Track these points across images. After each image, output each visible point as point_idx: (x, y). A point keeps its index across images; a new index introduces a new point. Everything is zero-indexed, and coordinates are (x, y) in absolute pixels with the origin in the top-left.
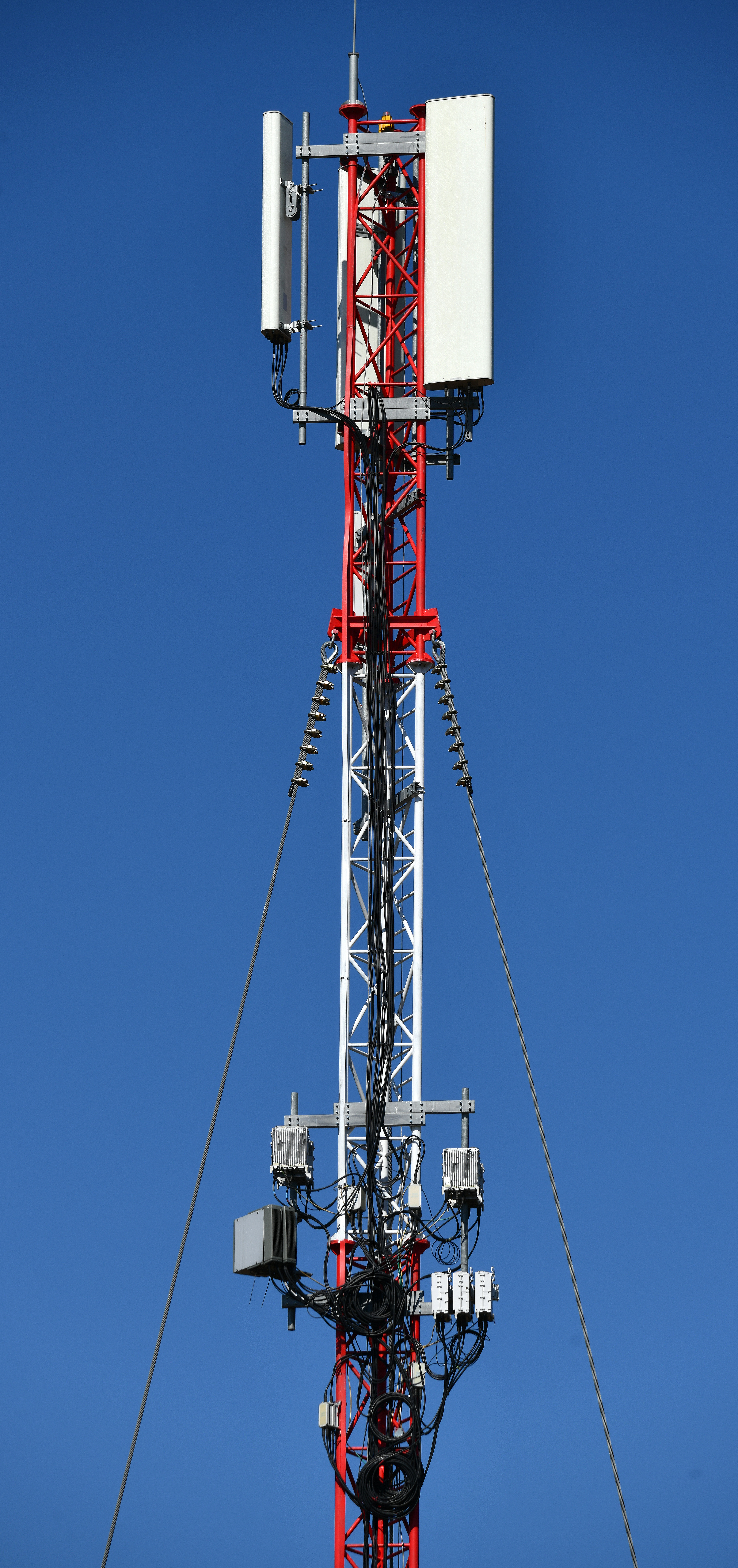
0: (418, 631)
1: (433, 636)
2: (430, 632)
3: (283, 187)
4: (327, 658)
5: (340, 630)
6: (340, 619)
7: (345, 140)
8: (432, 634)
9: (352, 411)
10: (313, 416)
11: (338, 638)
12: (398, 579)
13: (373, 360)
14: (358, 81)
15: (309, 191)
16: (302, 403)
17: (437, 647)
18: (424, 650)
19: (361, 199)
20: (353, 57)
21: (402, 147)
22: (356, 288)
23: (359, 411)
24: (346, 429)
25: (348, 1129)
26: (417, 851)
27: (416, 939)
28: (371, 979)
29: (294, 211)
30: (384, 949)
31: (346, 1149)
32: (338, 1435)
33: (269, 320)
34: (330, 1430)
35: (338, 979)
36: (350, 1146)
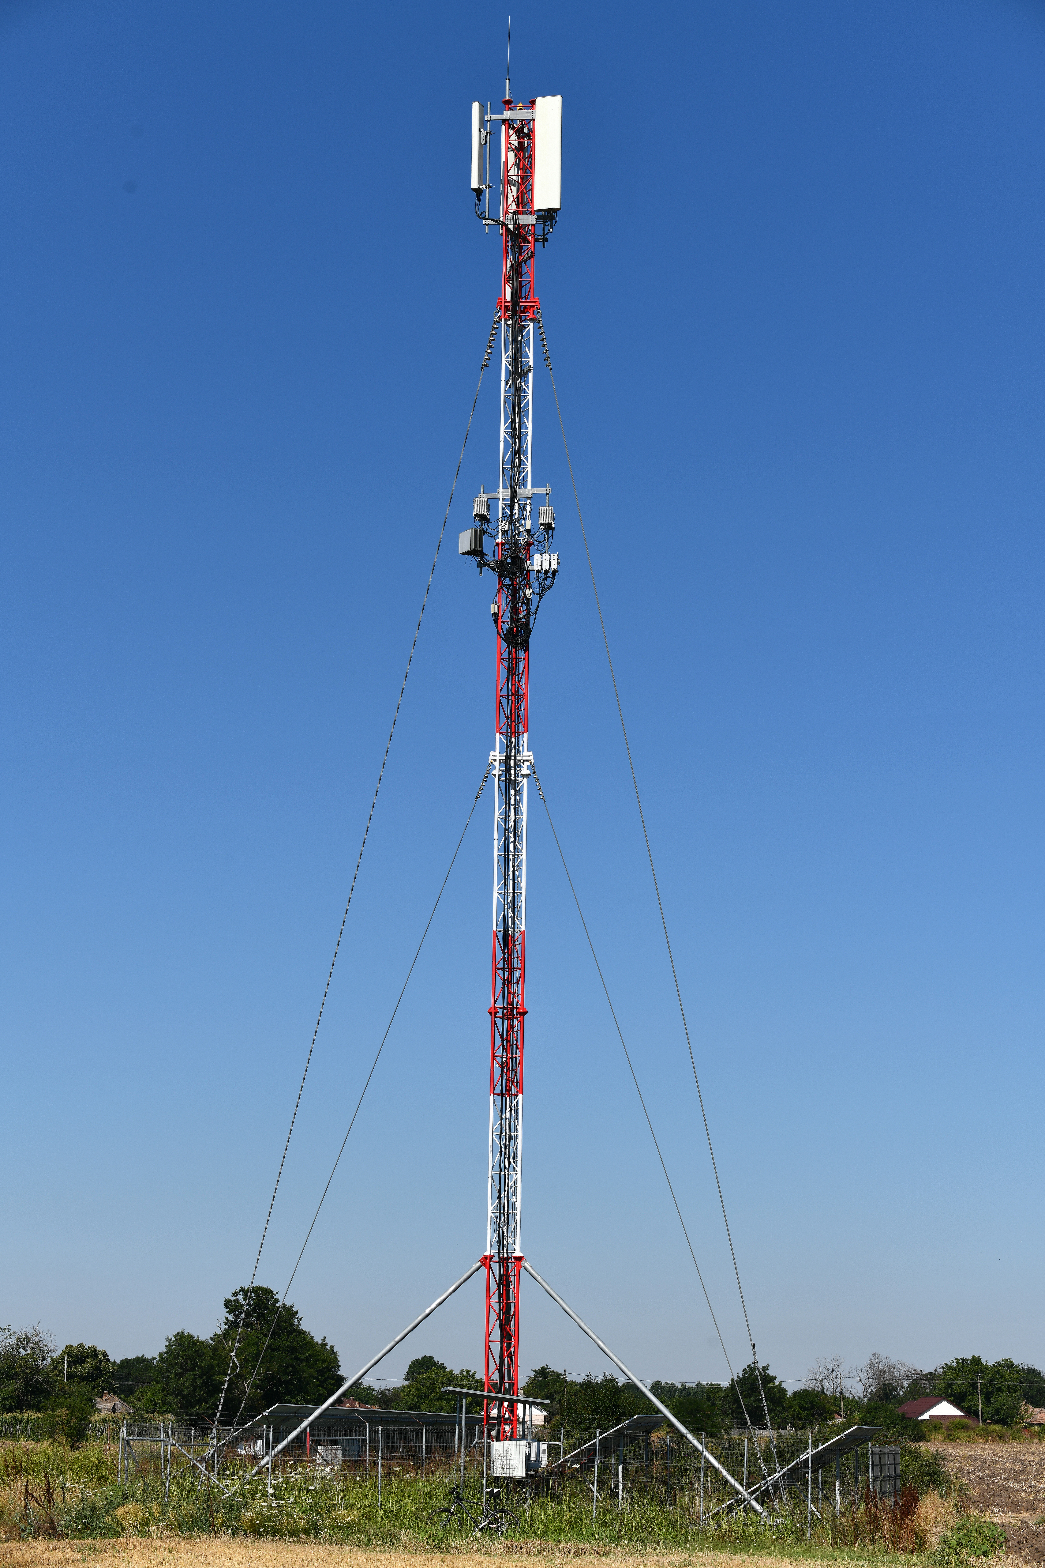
0: (531, 306)
2: (536, 307)
3: (480, 132)
4: (496, 317)
5: (501, 306)
6: (501, 301)
7: (504, 113)
9: (507, 220)
10: (491, 222)
11: (500, 309)
12: (524, 286)
13: (514, 200)
14: (509, 90)
15: (490, 133)
16: (487, 217)
17: (538, 313)
18: (533, 314)
19: (510, 137)
20: (508, 80)
21: (526, 116)
22: (508, 172)
23: (509, 220)
24: (504, 227)
25: (503, 499)
26: (530, 392)
27: (529, 425)
28: (512, 441)
29: (484, 141)
30: (517, 430)
31: (502, 507)
32: (498, 616)
33: (475, 184)
34: (495, 615)
35: (499, 441)
36: (504, 506)
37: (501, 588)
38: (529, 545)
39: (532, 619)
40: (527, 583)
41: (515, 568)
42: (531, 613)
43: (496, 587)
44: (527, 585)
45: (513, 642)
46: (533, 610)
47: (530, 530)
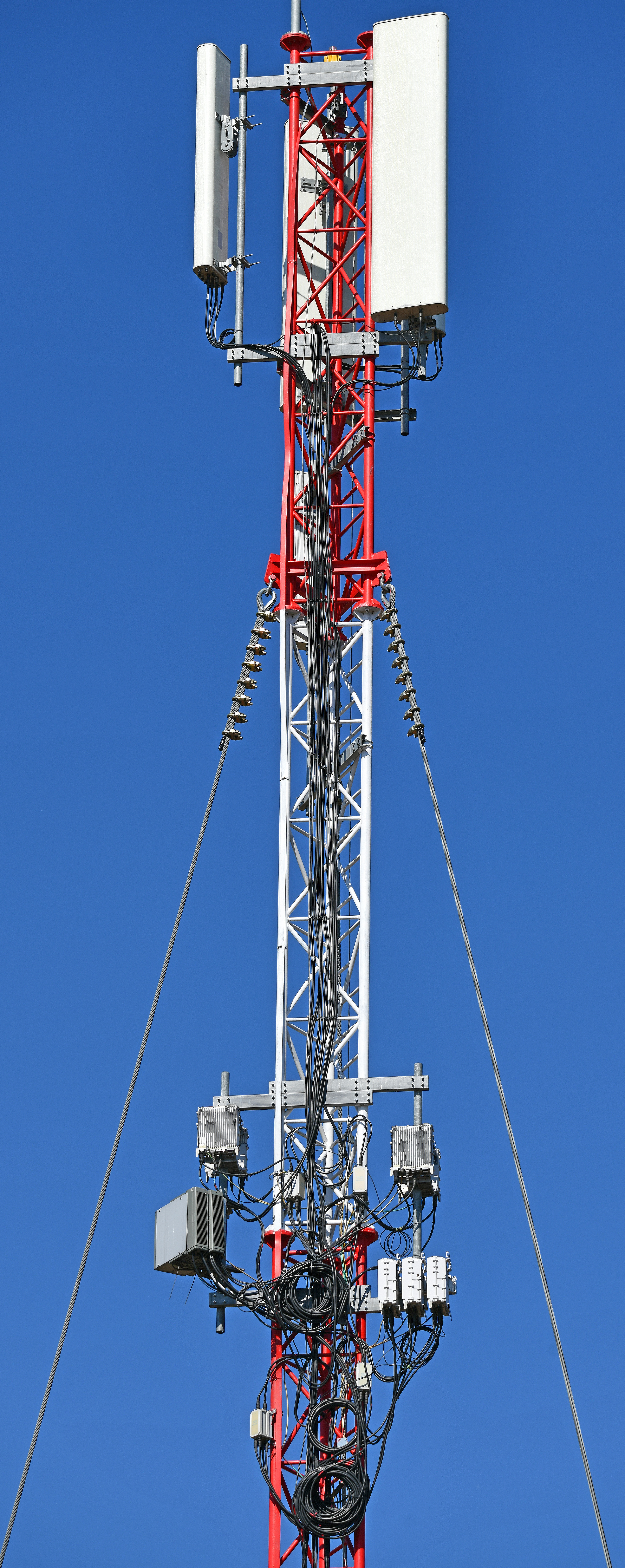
0: (365, 575)
1: (382, 579)
2: (379, 575)
3: (219, 122)
4: (264, 605)
5: (278, 576)
6: (278, 565)
7: (286, 70)
8: (381, 577)
9: (293, 348)
10: (249, 354)
11: (276, 585)
13: (316, 298)
14: (301, 13)
15: (247, 124)
16: (238, 342)
17: (386, 591)
18: (371, 596)
19: (303, 132)
21: (348, 77)
22: (298, 224)
23: (300, 349)
24: (286, 366)
25: (285, 1109)
26: (364, 810)
27: (363, 904)
28: (312, 948)
29: (230, 146)
30: (328, 915)
31: (283, 1133)
32: (272, 1447)
33: (203, 256)
34: (263, 1441)
35: (275, 948)
36: (287, 1130)
37: (281, 1364)
38: (365, 1238)
39: (372, 1451)
40: (358, 1348)
41: (322, 1305)
42: (369, 1435)
43: (267, 1362)
44: (360, 1356)
45: (316, 1521)
46: (375, 1425)
47: (365, 1194)
